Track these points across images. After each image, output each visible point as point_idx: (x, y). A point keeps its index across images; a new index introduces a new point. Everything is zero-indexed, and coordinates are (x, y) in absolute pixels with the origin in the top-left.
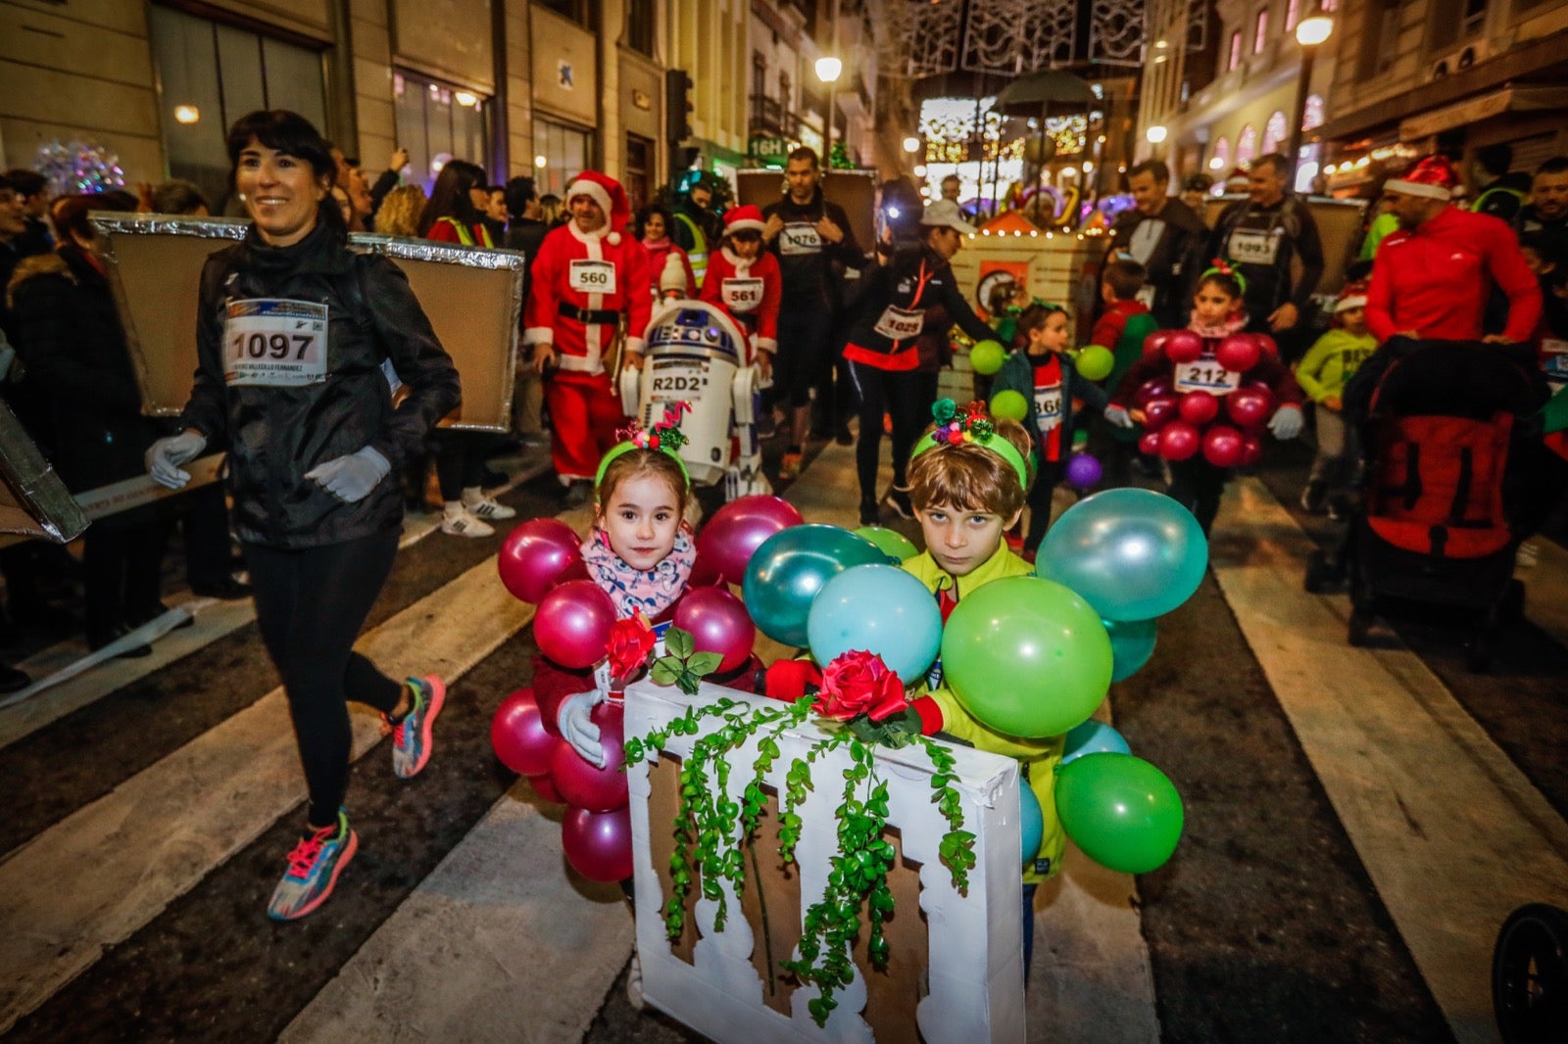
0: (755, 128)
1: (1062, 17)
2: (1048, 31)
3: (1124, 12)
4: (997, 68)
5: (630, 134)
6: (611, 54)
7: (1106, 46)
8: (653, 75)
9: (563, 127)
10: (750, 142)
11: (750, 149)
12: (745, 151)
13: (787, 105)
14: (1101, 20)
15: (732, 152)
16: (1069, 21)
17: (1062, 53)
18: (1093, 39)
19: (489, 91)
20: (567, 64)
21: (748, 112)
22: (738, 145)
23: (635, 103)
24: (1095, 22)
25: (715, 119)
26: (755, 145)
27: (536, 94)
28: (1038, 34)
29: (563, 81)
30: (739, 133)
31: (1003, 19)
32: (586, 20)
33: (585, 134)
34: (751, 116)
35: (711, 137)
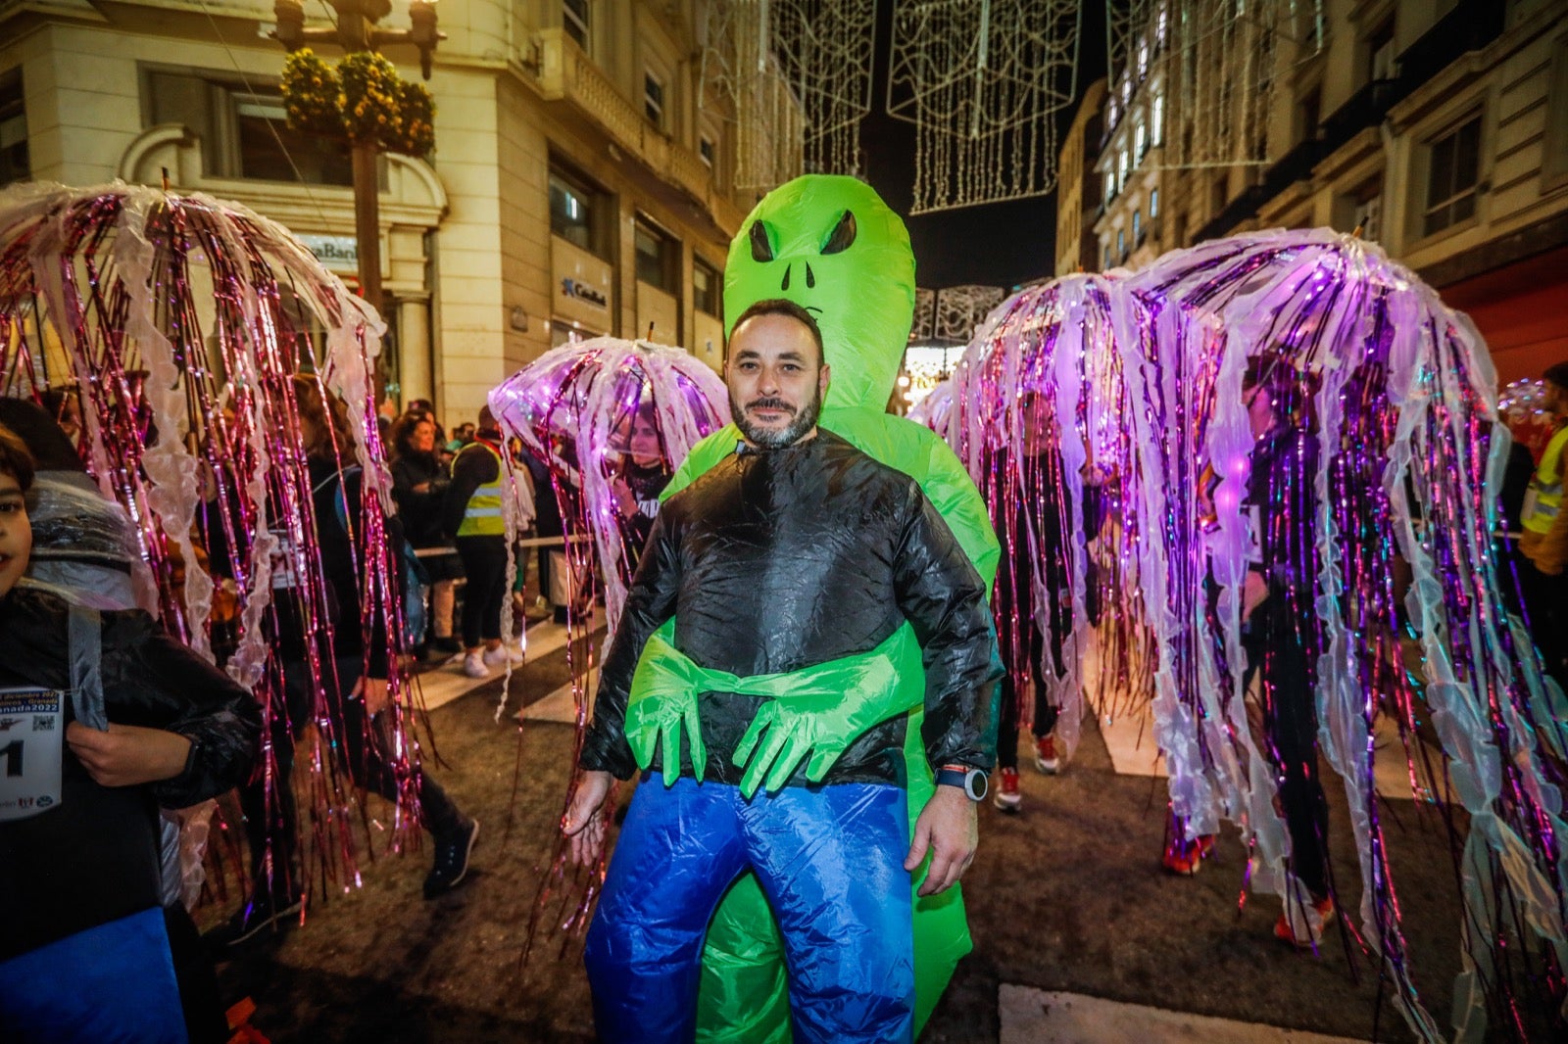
20: (710, 339)
31: (959, 308)
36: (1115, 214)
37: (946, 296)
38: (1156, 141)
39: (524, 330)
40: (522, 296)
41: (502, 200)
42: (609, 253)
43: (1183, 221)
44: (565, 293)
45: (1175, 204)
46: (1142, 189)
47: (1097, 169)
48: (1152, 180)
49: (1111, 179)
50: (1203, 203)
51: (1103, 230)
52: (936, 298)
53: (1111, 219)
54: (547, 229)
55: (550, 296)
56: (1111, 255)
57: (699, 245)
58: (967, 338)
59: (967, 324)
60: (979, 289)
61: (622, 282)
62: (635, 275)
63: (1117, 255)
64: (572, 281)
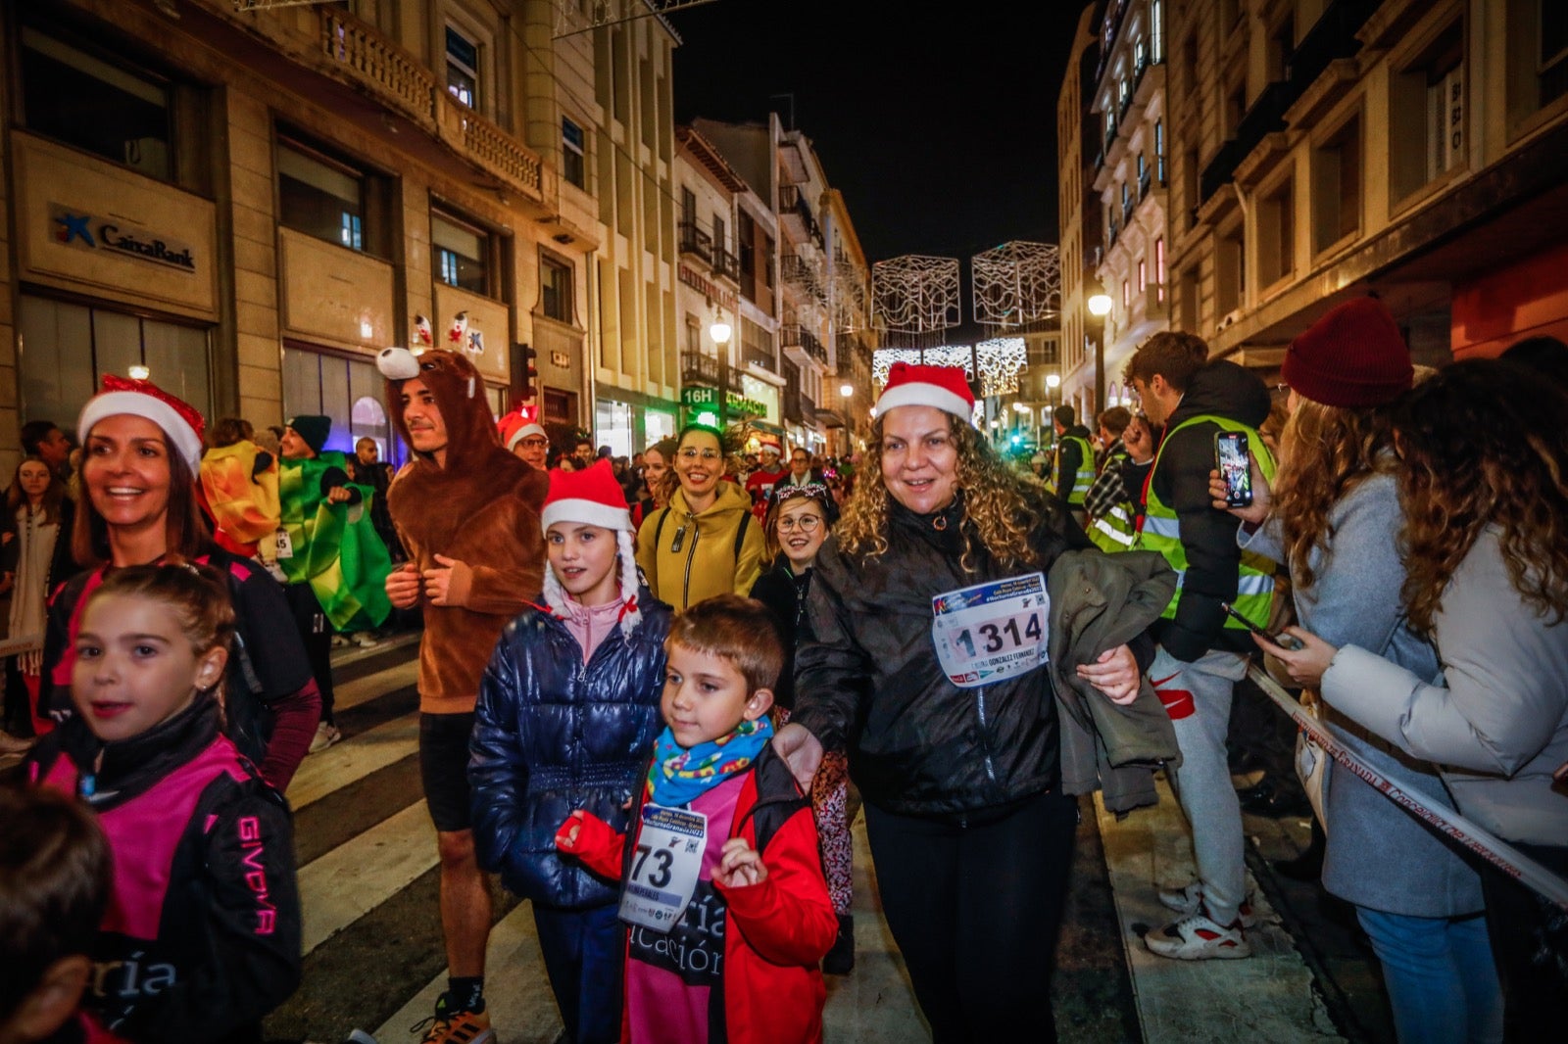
0: (690, 379)
1: (949, 287)
2: (939, 299)
3: (1000, 283)
4: (897, 327)
5: (545, 387)
6: (525, 318)
7: (987, 309)
8: (571, 338)
10: (683, 392)
11: (684, 398)
12: (679, 399)
13: (726, 360)
14: (981, 289)
15: (664, 400)
16: (955, 289)
17: (952, 315)
18: (975, 305)
20: (476, 332)
21: (680, 365)
22: (669, 394)
23: (552, 362)
24: (975, 291)
25: (642, 374)
26: (689, 394)
28: (932, 301)
29: (471, 346)
30: (671, 383)
31: (903, 287)
32: (499, 294)
33: (500, 390)
34: (685, 369)
35: (639, 389)
36: (1117, 162)
37: (884, 270)
38: (1158, 56)
42: (206, 186)
43: (1193, 154)
44: (64, 238)
45: (1183, 135)
46: (1146, 122)
47: (1093, 110)
48: (1154, 108)
49: (1110, 120)
50: (1217, 125)
51: (1105, 186)
53: (1113, 169)
55: (13, 243)
56: (1115, 216)
57: (443, 186)
58: (917, 329)
59: (915, 310)
60: (924, 260)
61: (237, 229)
62: (271, 219)
63: (1120, 214)
64: (86, 219)
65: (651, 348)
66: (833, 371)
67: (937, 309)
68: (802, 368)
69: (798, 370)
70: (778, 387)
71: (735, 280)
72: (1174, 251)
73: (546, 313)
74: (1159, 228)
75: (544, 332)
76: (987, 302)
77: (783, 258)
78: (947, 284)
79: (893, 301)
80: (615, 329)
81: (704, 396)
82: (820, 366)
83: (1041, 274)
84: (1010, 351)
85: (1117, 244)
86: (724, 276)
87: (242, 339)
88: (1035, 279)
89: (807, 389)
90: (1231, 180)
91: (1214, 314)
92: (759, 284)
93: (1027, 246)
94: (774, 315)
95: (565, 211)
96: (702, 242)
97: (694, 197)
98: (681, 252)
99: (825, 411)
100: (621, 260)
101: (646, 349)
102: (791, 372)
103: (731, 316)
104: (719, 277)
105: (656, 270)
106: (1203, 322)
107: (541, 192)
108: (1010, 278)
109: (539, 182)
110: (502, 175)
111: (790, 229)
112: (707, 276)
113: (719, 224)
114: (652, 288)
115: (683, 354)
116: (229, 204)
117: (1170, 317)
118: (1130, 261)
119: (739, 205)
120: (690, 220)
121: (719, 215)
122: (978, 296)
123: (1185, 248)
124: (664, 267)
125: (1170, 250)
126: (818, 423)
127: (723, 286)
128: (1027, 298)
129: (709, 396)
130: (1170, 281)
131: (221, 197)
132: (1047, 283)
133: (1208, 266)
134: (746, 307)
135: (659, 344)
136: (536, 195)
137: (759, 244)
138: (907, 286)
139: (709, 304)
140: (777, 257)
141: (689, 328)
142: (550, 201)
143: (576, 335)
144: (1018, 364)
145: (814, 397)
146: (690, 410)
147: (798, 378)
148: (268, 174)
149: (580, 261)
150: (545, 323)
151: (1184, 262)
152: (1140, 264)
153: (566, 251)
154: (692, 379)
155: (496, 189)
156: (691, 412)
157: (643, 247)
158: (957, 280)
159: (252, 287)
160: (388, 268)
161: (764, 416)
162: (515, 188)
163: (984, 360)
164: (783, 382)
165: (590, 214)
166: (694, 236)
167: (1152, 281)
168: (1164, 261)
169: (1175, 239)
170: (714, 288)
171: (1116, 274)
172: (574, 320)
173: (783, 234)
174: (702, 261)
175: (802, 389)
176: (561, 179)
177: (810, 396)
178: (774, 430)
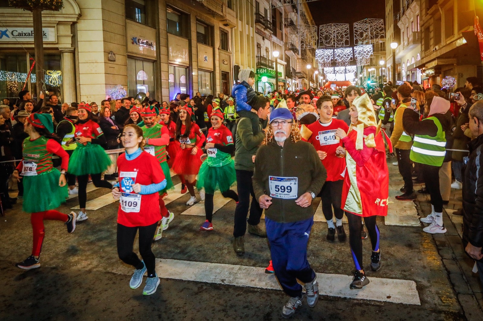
0: (258, 65)
2: (342, 37)
3: (363, 31)
4: (329, 47)
5: (222, 71)
6: (217, 51)
7: (359, 40)
8: (228, 55)
9: (205, 71)
10: (257, 70)
13: (268, 58)
14: (357, 34)
16: (348, 34)
17: (347, 42)
18: (355, 39)
19: (188, 65)
21: (256, 61)
23: (223, 63)
25: (246, 64)
26: (259, 70)
27: (199, 65)
28: (340, 37)
30: (253, 67)
32: (210, 44)
33: (210, 73)
37: (324, 28)
39: (115, 61)
40: (113, 47)
41: (103, 9)
42: (154, 25)
44: (133, 43)
52: (318, 29)
54: (124, 18)
55: (126, 46)
56: (404, 5)
57: (199, 15)
58: (334, 47)
59: (334, 41)
60: (337, 25)
61: (161, 36)
62: (166, 32)
63: (405, 4)
64: (136, 38)
65: (248, 56)
66: (300, 56)
67: (342, 41)
68: (291, 57)
69: (289, 58)
70: (284, 65)
71: (271, 30)
72: (422, 21)
73: (222, 49)
74: (418, 12)
75: (221, 54)
76: (358, 37)
77: (285, 19)
78: (345, 32)
79: (326, 38)
80: (239, 51)
81: (264, 71)
82: (297, 56)
83: (377, 29)
84: (367, 49)
85: (404, 15)
86: (268, 29)
87: (162, 64)
88: (375, 30)
89: (292, 66)
90: (437, 4)
91: (433, 44)
92: (278, 30)
93: (372, 20)
94: (282, 40)
95: (228, 17)
96: (261, 18)
97: (259, 3)
98: (255, 23)
99: (299, 73)
100: (240, 29)
101: (247, 55)
102: (288, 60)
103: (270, 42)
104: (266, 30)
105: (249, 30)
106: (431, 46)
107: (223, 13)
108: (367, 29)
109: (222, 10)
110: (214, 10)
111: (287, 8)
112: (263, 30)
113: (266, 11)
114: (248, 36)
115: (256, 57)
116: (159, 29)
117: (421, 43)
118: (409, 21)
119: (272, 4)
120: (258, 12)
121: (266, 8)
122: (355, 36)
123: (425, 21)
124: (251, 28)
125: (421, 21)
126: (297, 77)
127: (267, 32)
128: (372, 36)
129: (266, 71)
130: (421, 30)
131: (157, 28)
132: (379, 32)
133: (432, 28)
134: (274, 38)
135: (250, 54)
136: (222, 14)
137: (278, 15)
138: (331, 32)
139: (263, 39)
140: (283, 20)
141: (258, 47)
142: (225, 15)
143: (229, 54)
144: (370, 54)
145: (294, 67)
146: (259, 75)
147: (289, 61)
148: (165, 19)
149: (229, 30)
150: (222, 51)
151: (425, 25)
152: (412, 22)
153: (227, 28)
154: (260, 65)
155: (212, 14)
156: (259, 76)
157: (246, 23)
158: (348, 31)
159: (163, 50)
160: (187, 40)
161: (281, 76)
162: (217, 13)
163: (357, 53)
164: (286, 63)
165: (234, 17)
166: (259, 17)
167: (416, 30)
168: (419, 24)
169: (422, 17)
170: (265, 33)
171: (405, 25)
172: (228, 50)
173: (284, 10)
174: (262, 25)
175: (291, 66)
176: (227, 7)
177: (293, 67)
178: (283, 80)
